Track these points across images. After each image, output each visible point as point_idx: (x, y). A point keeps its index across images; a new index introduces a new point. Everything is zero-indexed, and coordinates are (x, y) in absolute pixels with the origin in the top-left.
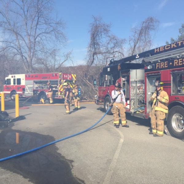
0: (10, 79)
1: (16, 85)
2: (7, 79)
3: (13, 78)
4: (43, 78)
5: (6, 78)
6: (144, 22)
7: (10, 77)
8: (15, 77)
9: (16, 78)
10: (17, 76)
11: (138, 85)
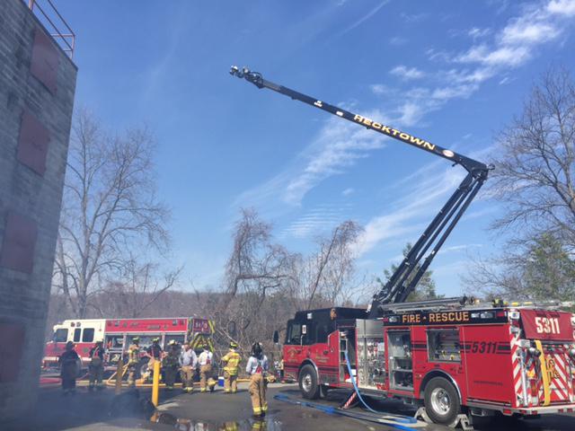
0: (66, 330)
1: (81, 341)
2: (58, 330)
3: (76, 327)
4: (149, 330)
5: (56, 328)
6: (338, 229)
7: (67, 324)
8: (79, 324)
9: (82, 328)
10: (86, 324)
11: (369, 344)
